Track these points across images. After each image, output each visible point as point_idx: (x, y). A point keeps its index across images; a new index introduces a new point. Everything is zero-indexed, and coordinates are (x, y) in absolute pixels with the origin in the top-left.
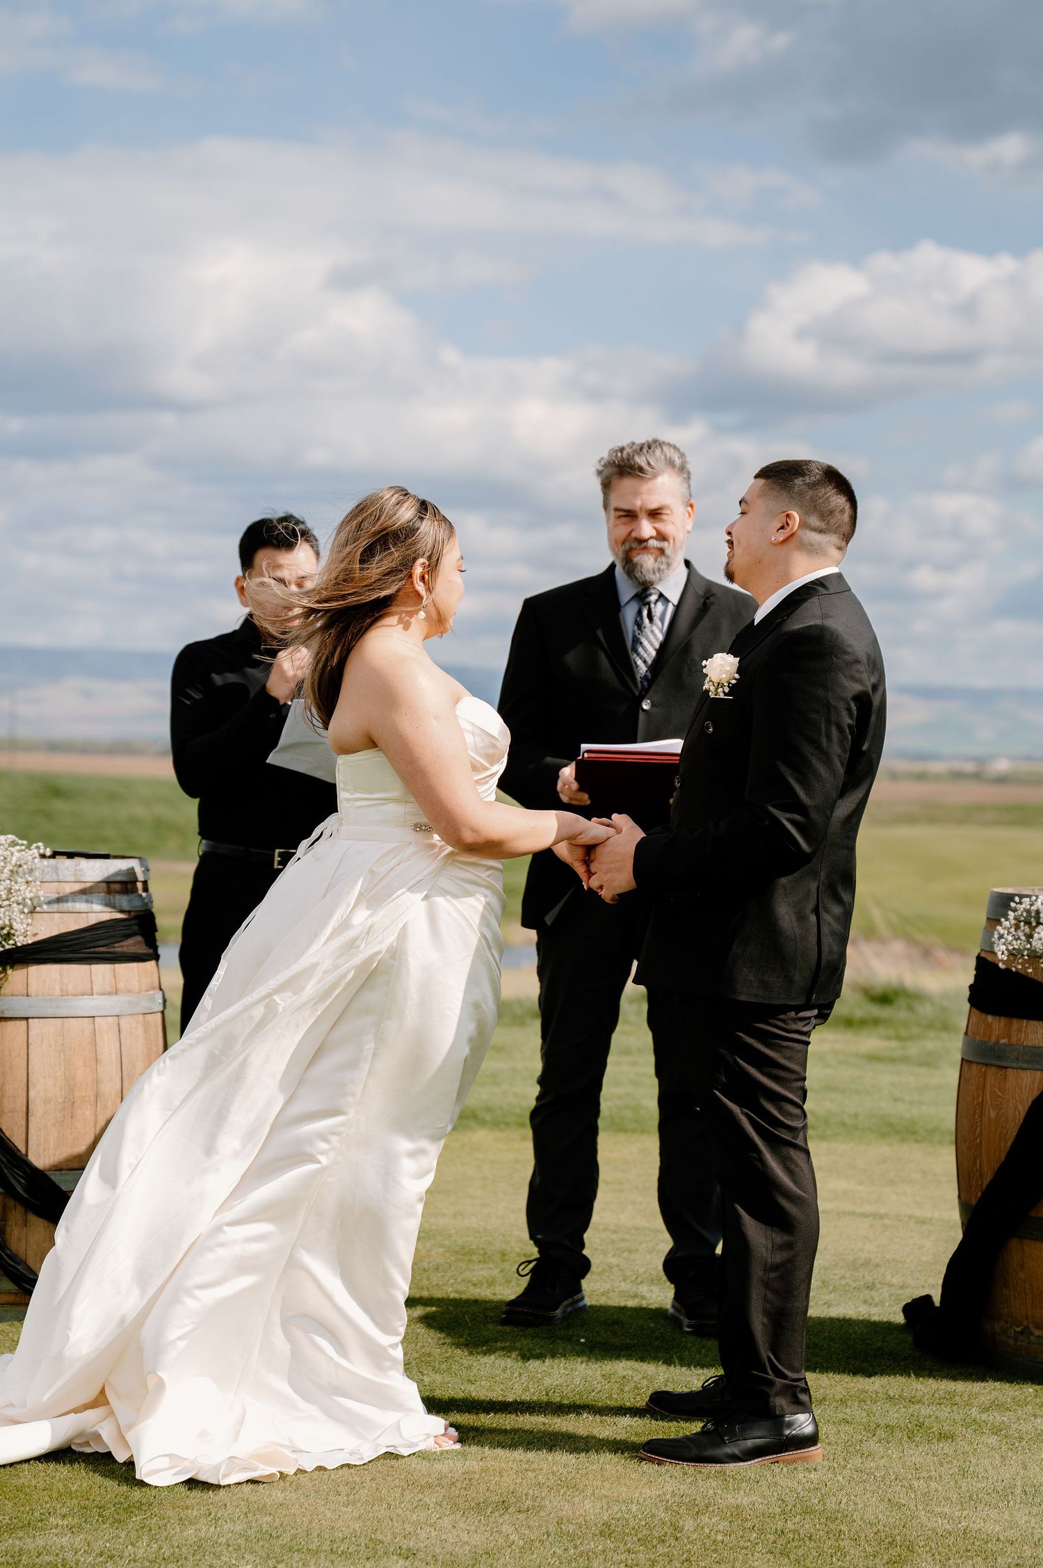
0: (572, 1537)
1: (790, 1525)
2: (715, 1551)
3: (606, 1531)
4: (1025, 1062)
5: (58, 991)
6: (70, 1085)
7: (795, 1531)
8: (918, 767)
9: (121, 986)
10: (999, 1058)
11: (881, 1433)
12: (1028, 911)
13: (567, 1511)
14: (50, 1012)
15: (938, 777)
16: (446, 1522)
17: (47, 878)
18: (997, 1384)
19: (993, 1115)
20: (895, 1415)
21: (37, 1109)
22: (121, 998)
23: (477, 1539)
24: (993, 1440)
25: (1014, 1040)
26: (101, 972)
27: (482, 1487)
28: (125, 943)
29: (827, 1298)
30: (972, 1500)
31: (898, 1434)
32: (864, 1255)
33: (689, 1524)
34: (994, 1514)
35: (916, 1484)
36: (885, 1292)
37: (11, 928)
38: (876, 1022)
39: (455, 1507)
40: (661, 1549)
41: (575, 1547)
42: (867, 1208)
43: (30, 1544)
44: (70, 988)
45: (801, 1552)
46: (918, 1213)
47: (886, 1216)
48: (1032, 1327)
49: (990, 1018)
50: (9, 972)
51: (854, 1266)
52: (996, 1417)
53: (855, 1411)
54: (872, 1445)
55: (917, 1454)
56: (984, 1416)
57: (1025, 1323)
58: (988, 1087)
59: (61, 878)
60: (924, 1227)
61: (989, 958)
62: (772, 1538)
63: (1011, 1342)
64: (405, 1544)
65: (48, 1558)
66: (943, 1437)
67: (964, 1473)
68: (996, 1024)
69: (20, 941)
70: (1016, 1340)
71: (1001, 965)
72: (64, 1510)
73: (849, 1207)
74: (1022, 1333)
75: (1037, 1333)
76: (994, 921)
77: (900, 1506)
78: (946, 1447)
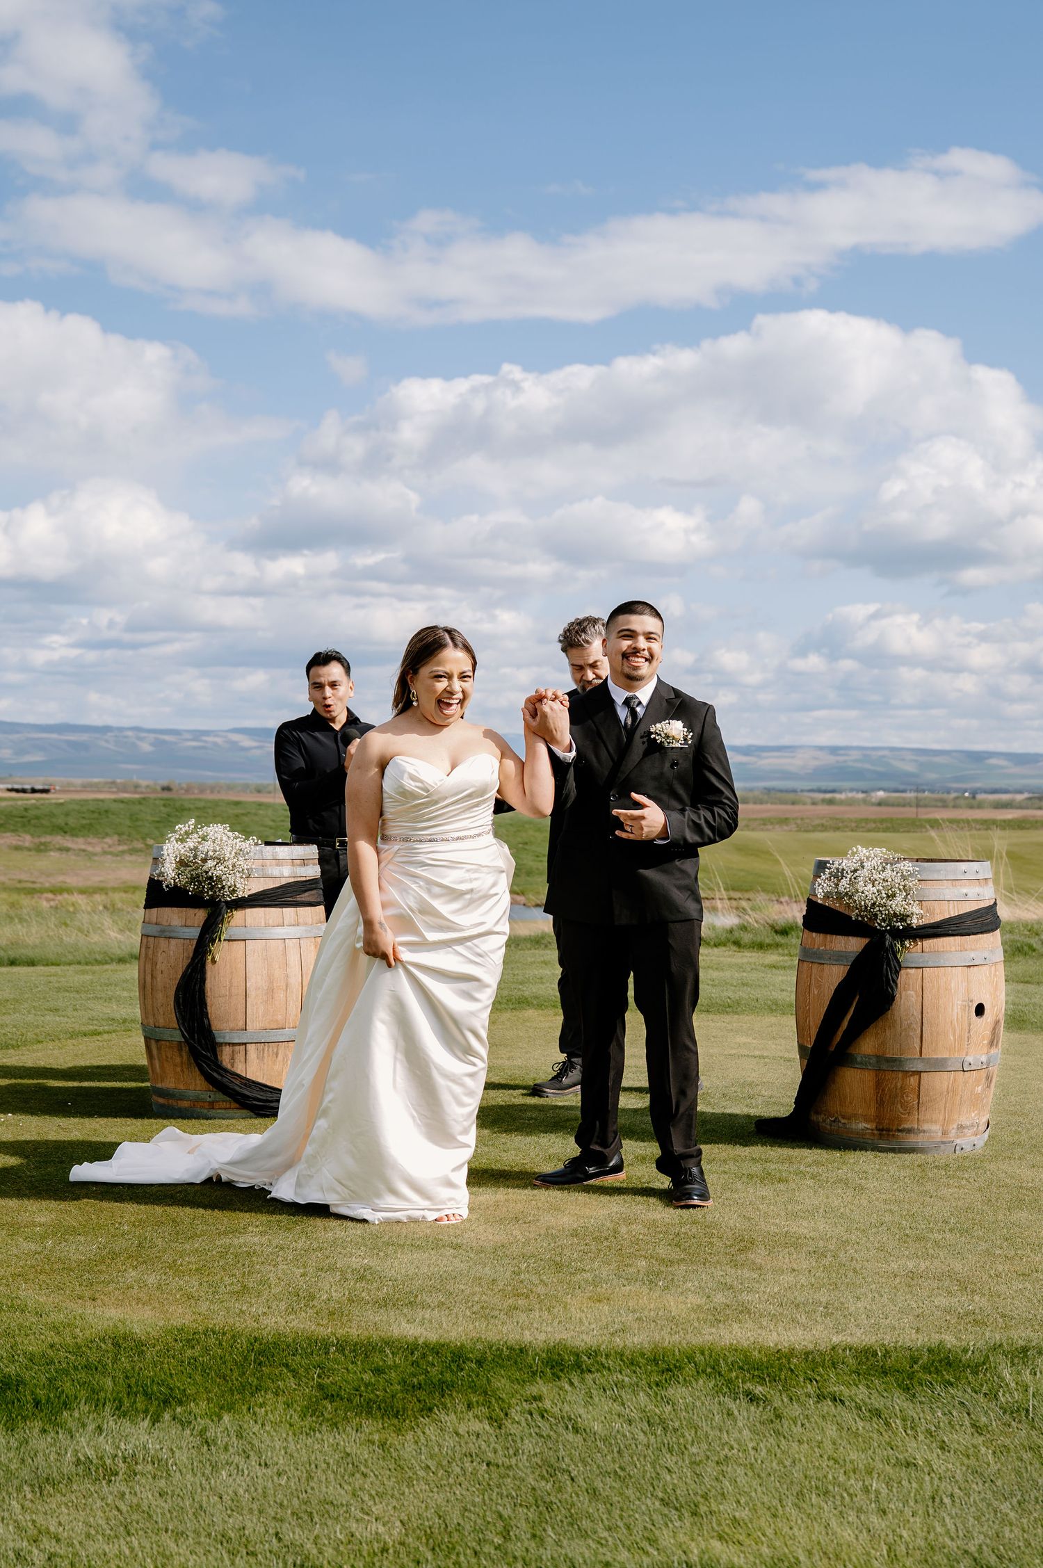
0: (553, 1237)
1: (683, 1230)
2: (637, 1244)
3: (574, 1234)
4: (834, 960)
5: (263, 924)
6: (271, 980)
7: (685, 1233)
8: (828, 796)
9: (301, 921)
10: (819, 958)
11: (744, 1178)
12: (838, 869)
13: (553, 1222)
14: (258, 936)
15: (841, 803)
16: (481, 1229)
17: (256, 857)
18: (819, 1151)
19: (816, 993)
20: (755, 1169)
21: (252, 994)
22: (302, 928)
23: (497, 1238)
24: (810, 1182)
25: (828, 947)
26: (289, 912)
27: (504, 1209)
28: (303, 895)
29: (724, 1104)
30: (794, 1216)
31: (755, 1179)
32: (749, 1079)
33: (623, 1230)
34: (805, 1223)
35: (761, 1206)
36: (760, 1100)
37: (235, 886)
38: (778, 945)
39: (487, 1221)
40: (605, 1243)
41: (555, 1243)
42: (757, 1053)
43: (236, 1242)
44: (271, 922)
45: (687, 1244)
46: (786, 1055)
47: (767, 1057)
48: (840, 1118)
49: (814, 934)
50: (234, 913)
51: (743, 1085)
52: (814, 1169)
53: (731, 1167)
54: (739, 1185)
55: (764, 1191)
56: (808, 1169)
57: (836, 1115)
58: (813, 975)
59: (265, 857)
60: (789, 1064)
61: (814, 899)
62: (671, 1237)
63: (828, 1127)
64: (455, 1241)
65: (245, 1249)
66: (780, 1180)
67: (790, 1200)
68: (818, 938)
69: (240, 894)
70: (831, 1125)
71: (819, 901)
72: (258, 1223)
73: (746, 1052)
74: (834, 1121)
75: (843, 1121)
76: (817, 876)
77: (749, 1219)
78: (782, 1186)
